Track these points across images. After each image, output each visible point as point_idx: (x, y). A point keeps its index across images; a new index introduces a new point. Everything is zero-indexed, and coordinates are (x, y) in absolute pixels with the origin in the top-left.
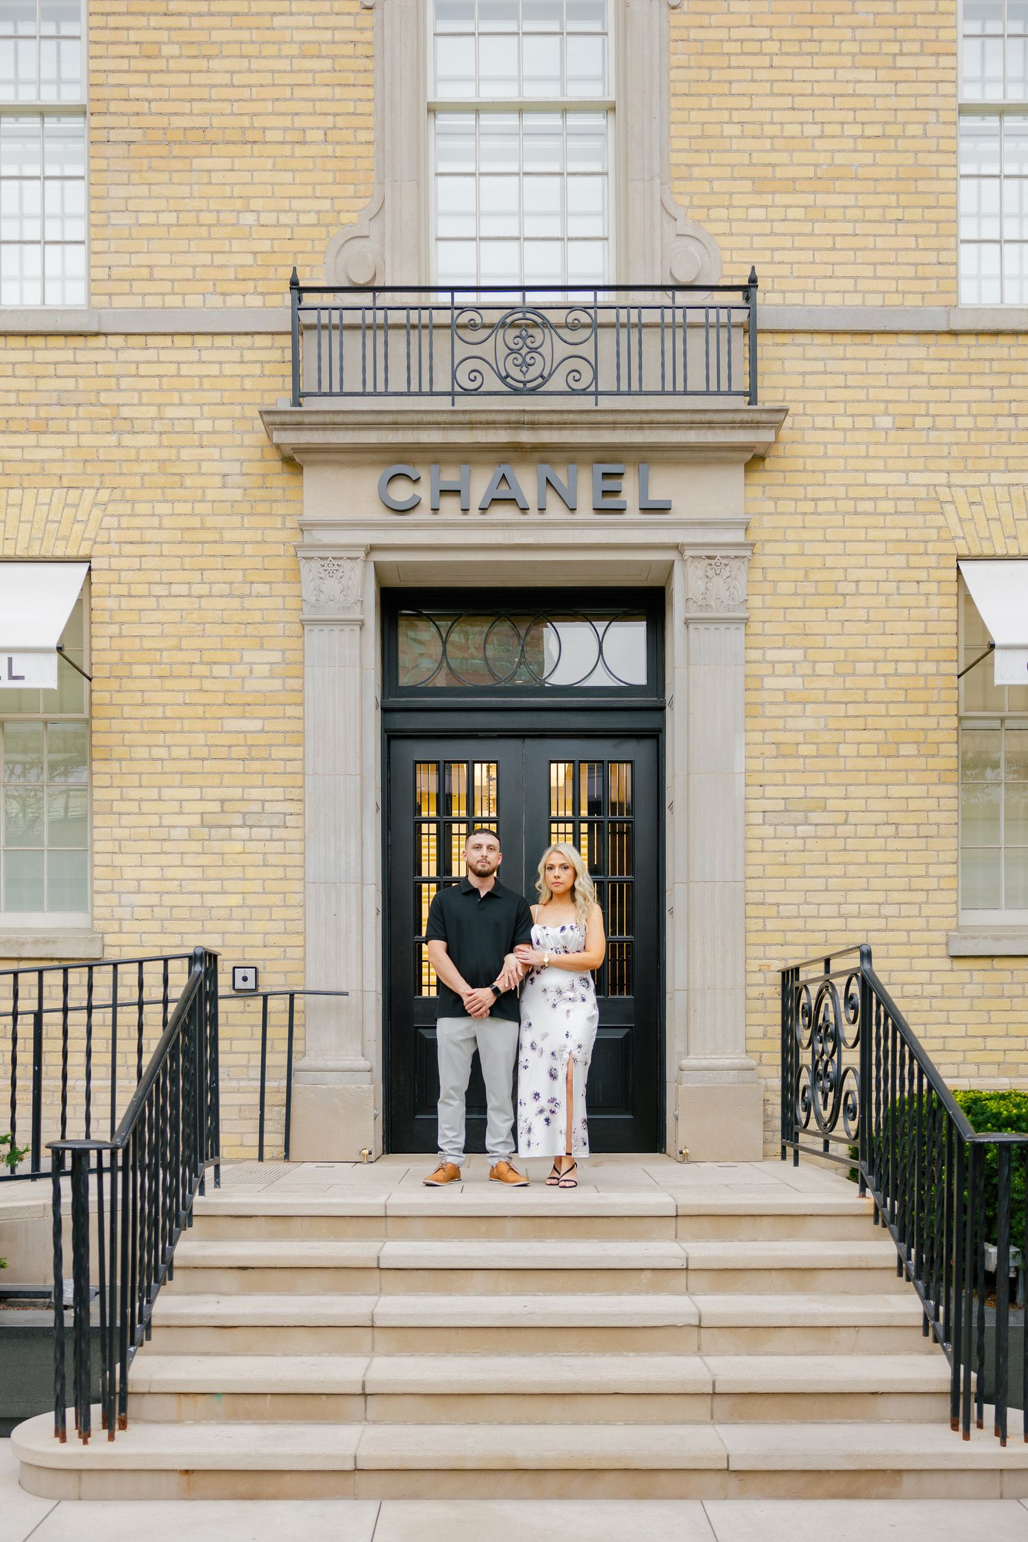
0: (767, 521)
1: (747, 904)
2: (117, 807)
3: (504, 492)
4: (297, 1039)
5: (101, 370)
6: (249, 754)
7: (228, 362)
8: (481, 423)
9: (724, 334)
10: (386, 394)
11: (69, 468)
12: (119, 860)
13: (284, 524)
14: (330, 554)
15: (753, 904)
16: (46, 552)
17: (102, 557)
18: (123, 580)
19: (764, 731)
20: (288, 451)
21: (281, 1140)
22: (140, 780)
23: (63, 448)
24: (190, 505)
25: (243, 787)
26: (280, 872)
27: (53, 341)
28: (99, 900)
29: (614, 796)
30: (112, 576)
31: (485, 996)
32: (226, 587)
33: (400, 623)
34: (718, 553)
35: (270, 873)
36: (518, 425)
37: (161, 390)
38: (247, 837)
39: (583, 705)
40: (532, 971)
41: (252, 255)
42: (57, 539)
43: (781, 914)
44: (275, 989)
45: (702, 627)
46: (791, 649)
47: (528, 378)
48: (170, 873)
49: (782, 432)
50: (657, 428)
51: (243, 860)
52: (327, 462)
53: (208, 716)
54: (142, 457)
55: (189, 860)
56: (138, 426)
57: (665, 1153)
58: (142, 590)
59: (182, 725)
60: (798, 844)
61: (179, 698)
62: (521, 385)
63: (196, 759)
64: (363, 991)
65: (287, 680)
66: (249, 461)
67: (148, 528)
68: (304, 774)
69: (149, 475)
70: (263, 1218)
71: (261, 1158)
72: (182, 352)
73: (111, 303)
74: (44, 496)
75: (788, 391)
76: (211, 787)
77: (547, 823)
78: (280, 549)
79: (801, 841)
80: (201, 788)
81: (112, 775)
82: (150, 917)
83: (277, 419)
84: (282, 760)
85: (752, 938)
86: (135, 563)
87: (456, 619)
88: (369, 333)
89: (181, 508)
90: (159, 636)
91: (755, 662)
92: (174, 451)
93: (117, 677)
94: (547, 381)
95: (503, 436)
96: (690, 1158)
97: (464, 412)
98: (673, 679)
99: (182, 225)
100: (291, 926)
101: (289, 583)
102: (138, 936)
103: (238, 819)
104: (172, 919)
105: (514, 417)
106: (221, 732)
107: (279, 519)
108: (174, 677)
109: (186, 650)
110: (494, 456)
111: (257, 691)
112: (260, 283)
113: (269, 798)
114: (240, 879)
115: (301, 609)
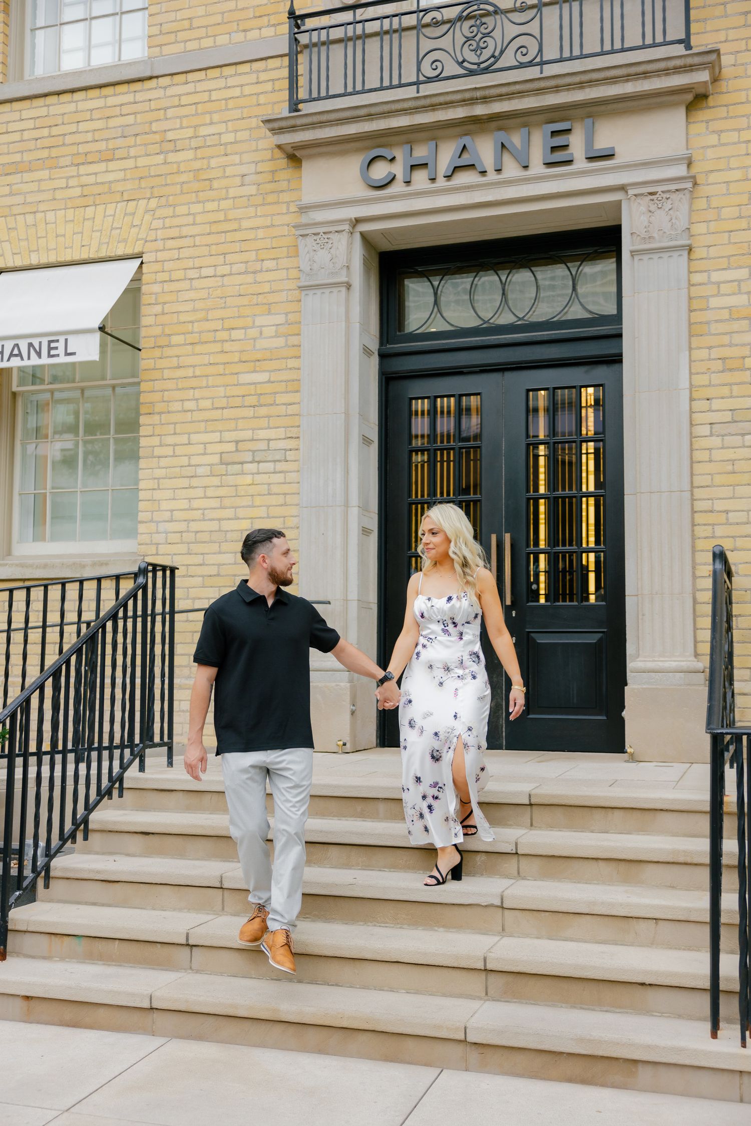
0: (710, 153)
1: (694, 512)
2: (158, 451)
3: (466, 159)
5: (153, 105)
6: (259, 401)
7: (247, 84)
8: (441, 104)
10: (363, 91)
11: (129, 185)
12: (158, 495)
13: (288, 209)
14: (323, 230)
15: (701, 511)
16: (112, 253)
17: (151, 252)
18: (165, 269)
19: (710, 348)
20: (290, 151)
22: (175, 428)
23: (125, 170)
24: (216, 203)
25: (253, 430)
26: (280, 500)
27: (119, 89)
28: (142, 528)
30: (157, 267)
32: (243, 266)
34: (660, 189)
35: (274, 500)
36: (472, 101)
37: (197, 114)
38: (255, 471)
42: (119, 242)
43: (730, 521)
45: (647, 257)
46: (736, 268)
47: (482, 59)
48: (196, 504)
51: (252, 490)
52: (321, 155)
53: (227, 372)
54: (182, 169)
55: (210, 492)
56: (179, 145)
58: (179, 274)
59: (207, 381)
60: (746, 453)
61: (206, 359)
62: (475, 67)
63: (217, 408)
64: (346, 600)
65: (289, 337)
66: (262, 161)
67: (185, 225)
68: (300, 415)
69: (187, 182)
72: (212, 82)
73: (161, 52)
74: (110, 209)
76: (228, 431)
77: (524, 446)
78: (285, 230)
79: (749, 450)
80: (221, 432)
81: (153, 425)
82: (179, 541)
83: (277, 125)
84: (284, 404)
85: (701, 544)
86: (175, 254)
87: (446, 272)
88: (350, 44)
89: (210, 206)
90: (192, 311)
91: (700, 284)
92: (205, 161)
93: (159, 347)
94: (498, 59)
95: (460, 113)
96: (636, 758)
97: (426, 97)
101: (291, 257)
102: (170, 557)
103: (248, 457)
104: (196, 542)
105: (467, 95)
106: (237, 385)
107: (285, 206)
108: (202, 343)
109: (212, 320)
110: (458, 130)
111: (266, 349)
112: (272, 17)
113: (273, 437)
114: (249, 506)
115: (299, 278)
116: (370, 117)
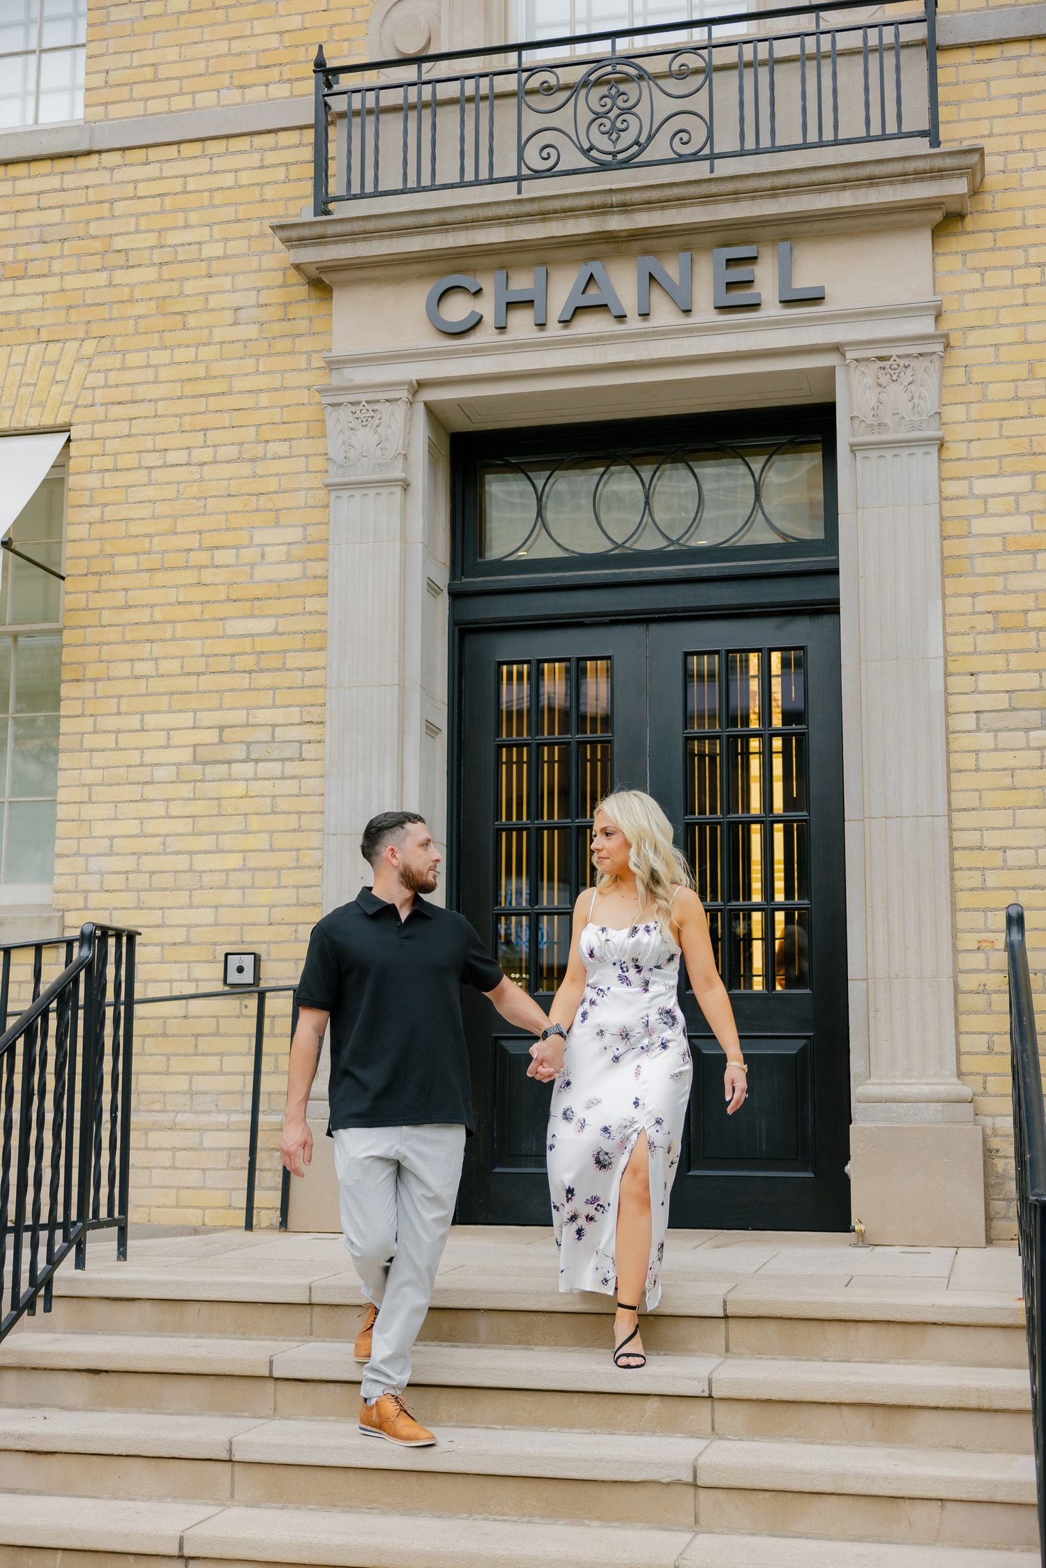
0: (969, 301)
1: (953, 848)
2: (89, 742)
3: (593, 296)
5: (92, 195)
6: (258, 663)
7: (245, 169)
8: (556, 212)
10: (433, 188)
11: (50, 318)
12: (88, 811)
13: (309, 362)
14: (363, 397)
15: (964, 848)
16: (18, 424)
17: (84, 423)
18: (108, 450)
19: (974, 595)
20: (314, 273)
22: (119, 705)
23: (43, 293)
24: (192, 350)
25: (248, 709)
26: (292, 822)
27: (37, 168)
28: (60, 866)
30: (94, 447)
32: (235, 449)
33: (480, 477)
34: (894, 352)
35: (280, 822)
36: (605, 209)
37: (163, 211)
38: (251, 775)
39: (729, 572)
41: (277, 36)
42: (31, 406)
43: (1010, 863)
44: (275, 983)
45: (874, 455)
46: (1012, 475)
47: (619, 147)
48: (151, 827)
49: (981, 179)
51: (245, 806)
52: (364, 281)
53: (206, 617)
54: (137, 296)
55: (175, 809)
56: (134, 258)
58: (131, 460)
59: (174, 630)
60: (1033, 758)
61: (172, 595)
62: (609, 158)
63: (189, 674)
65: (309, 564)
66: (268, 288)
67: (141, 383)
68: (325, 687)
69: (145, 317)
71: (249, 1226)
72: (190, 163)
73: (106, 114)
74: (18, 355)
75: (997, 121)
76: (208, 710)
77: (681, 741)
78: (304, 396)
79: (1037, 753)
80: (195, 711)
81: (83, 700)
82: (123, 886)
83: (296, 233)
84: (299, 669)
85: (963, 899)
86: (123, 428)
87: (555, 468)
88: (413, 115)
89: (182, 354)
90: (150, 518)
91: (957, 498)
92: (176, 285)
93: (95, 573)
94: (645, 148)
95: (585, 226)
96: (869, 1239)
97: (533, 200)
99: (195, 11)
100: (305, 895)
101: (313, 438)
102: (107, 912)
103: (240, 752)
104: (151, 889)
105: (597, 200)
106: (223, 637)
107: (304, 357)
108: (166, 569)
109: (183, 533)
110: (579, 252)
111: (270, 581)
112: (286, 69)
113: (282, 721)
114: (240, 832)
115: (327, 471)
116: (444, 227)
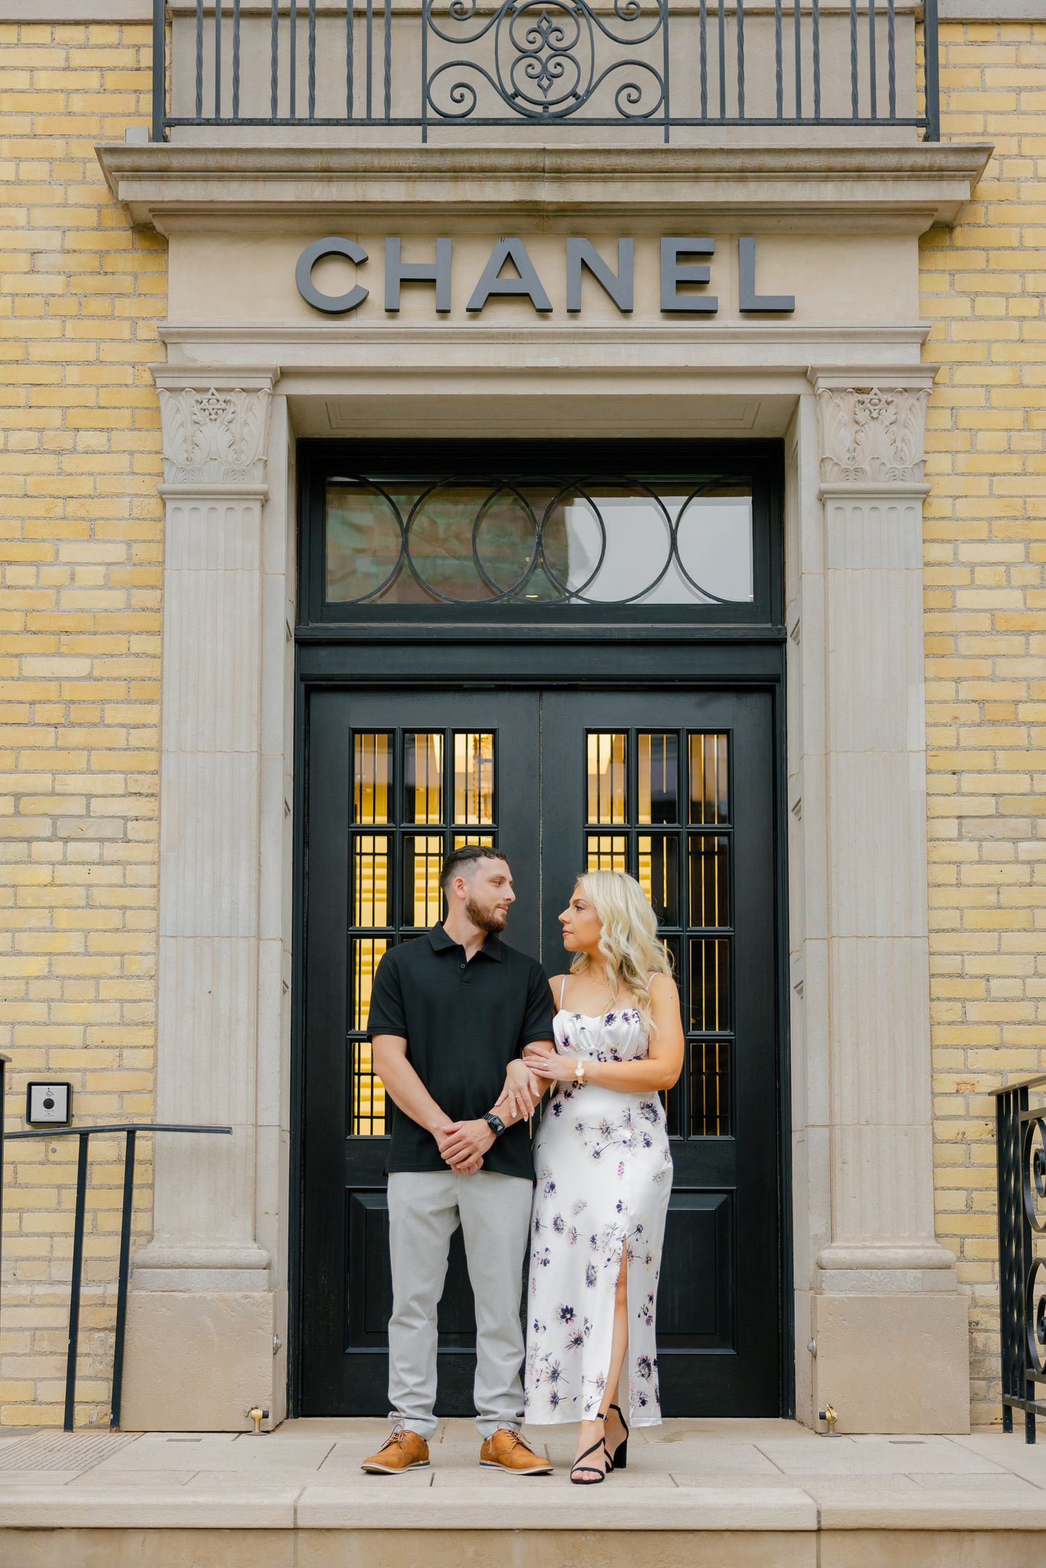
0: (957, 330)
1: (932, 976)
3: (510, 281)
4: (139, 1210)
6: (66, 716)
7: (45, 69)
8: (471, 170)
9: (882, 26)
10: (312, 122)
13: (134, 333)
14: (213, 383)
15: (942, 975)
19: (958, 680)
20: (143, 215)
21: (103, 1391)
25: (54, 773)
26: (115, 919)
29: (696, 793)
31: (477, 1133)
32: (34, 436)
33: (329, 497)
34: (875, 383)
35: (98, 919)
36: (534, 174)
38: (59, 858)
39: (644, 635)
40: (556, 1092)
43: (994, 994)
44: (101, 1122)
45: (848, 505)
46: (1002, 542)
47: (552, 96)
49: (981, 186)
50: (769, 179)
51: (51, 896)
52: (210, 233)
57: (793, 1417)
60: (1021, 873)
62: (539, 109)
64: (256, 1125)
65: (134, 591)
66: (78, 229)
68: (160, 750)
70: (74, 1533)
71: (69, 1425)
75: (992, 118)
77: (581, 836)
78: (128, 375)
79: (1027, 868)
83: (127, 161)
84: (123, 726)
85: (944, 1035)
87: (427, 490)
88: (284, 24)
91: (940, 564)
94: (584, 101)
95: (508, 192)
96: (840, 1427)
97: (443, 152)
98: (799, 591)
100: (132, 1012)
101: (140, 430)
103: (44, 828)
105: (525, 161)
106: (18, 679)
107: (127, 324)
110: (494, 224)
111: (83, 611)
113: (100, 791)
114: (44, 930)
115: (161, 475)
